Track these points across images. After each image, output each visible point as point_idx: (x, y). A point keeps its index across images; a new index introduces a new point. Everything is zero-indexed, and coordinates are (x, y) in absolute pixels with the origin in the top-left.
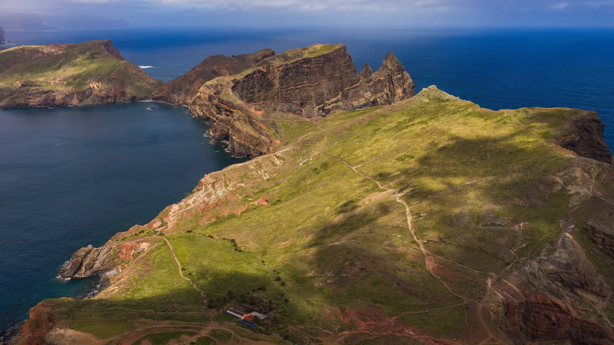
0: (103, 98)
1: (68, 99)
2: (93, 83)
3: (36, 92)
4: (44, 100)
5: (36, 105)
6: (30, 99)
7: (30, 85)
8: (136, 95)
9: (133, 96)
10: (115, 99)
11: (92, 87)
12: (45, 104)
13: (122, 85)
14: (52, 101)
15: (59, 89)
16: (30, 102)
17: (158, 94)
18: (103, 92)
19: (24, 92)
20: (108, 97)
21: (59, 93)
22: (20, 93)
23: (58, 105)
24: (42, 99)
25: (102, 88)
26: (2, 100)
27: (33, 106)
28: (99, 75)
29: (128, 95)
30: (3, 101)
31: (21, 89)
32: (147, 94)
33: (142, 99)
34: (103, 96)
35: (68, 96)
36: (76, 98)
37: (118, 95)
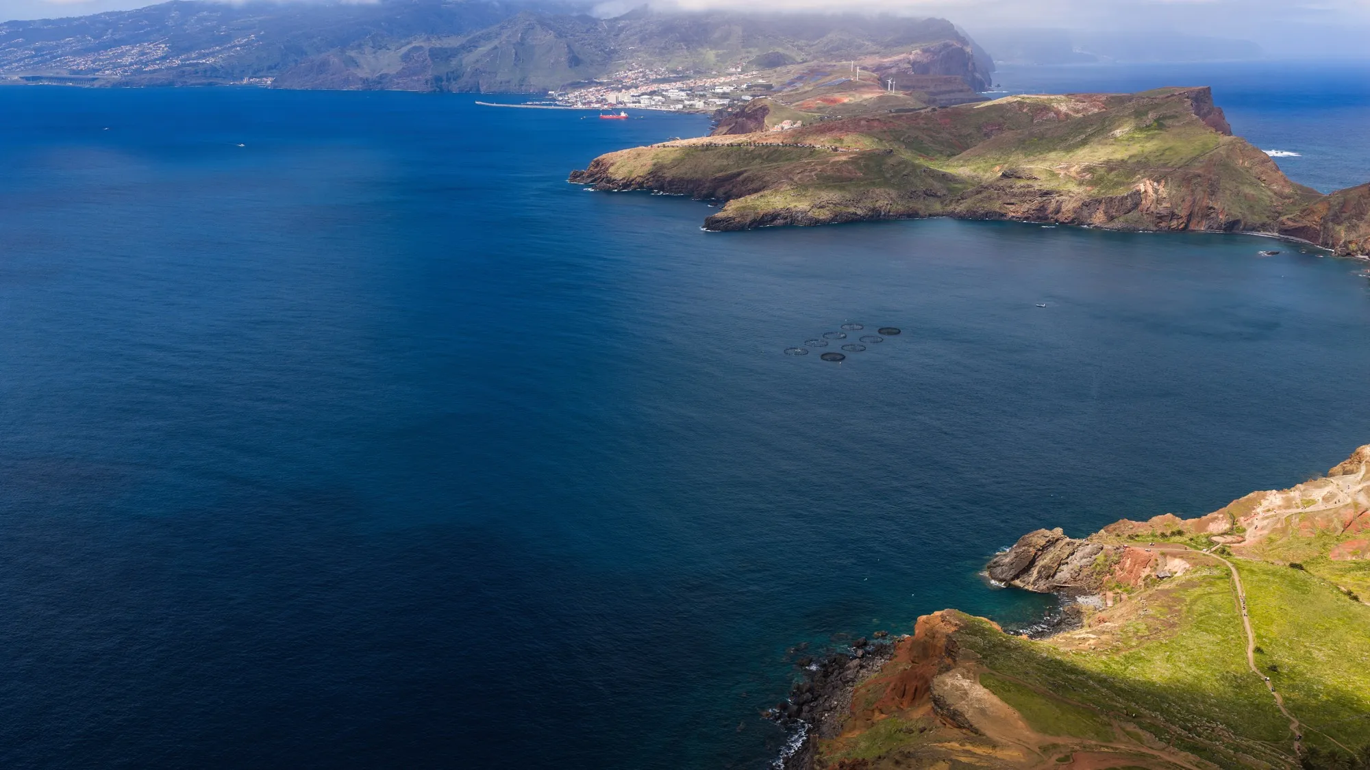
0: (1161, 218)
1: (1085, 213)
2: (1148, 182)
3: (1026, 190)
4: (1037, 210)
5: (1020, 218)
6: (1012, 204)
7: (1018, 175)
8: (1240, 217)
9: (1231, 219)
10: (1189, 221)
11: (1143, 190)
12: (1039, 218)
13: (1212, 192)
14: (1053, 212)
15: (1072, 190)
16: (1011, 210)
17: (1295, 221)
18: (1165, 205)
19: (1004, 190)
20: (1173, 215)
21: (1070, 196)
22: (996, 190)
23: (1063, 223)
24: (1034, 208)
25: (1164, 196)
26: (962, 201)
27: (1014, 219)
28: (1165, 165)
29: (1220, 217)
30: (961, 204)
31: (998, 183)
32: (1268, 217)
33: (1254, 229)
34: (1162, 212)
35: (1087, 206)
36: (1102, 212)
37: (1197, 214)
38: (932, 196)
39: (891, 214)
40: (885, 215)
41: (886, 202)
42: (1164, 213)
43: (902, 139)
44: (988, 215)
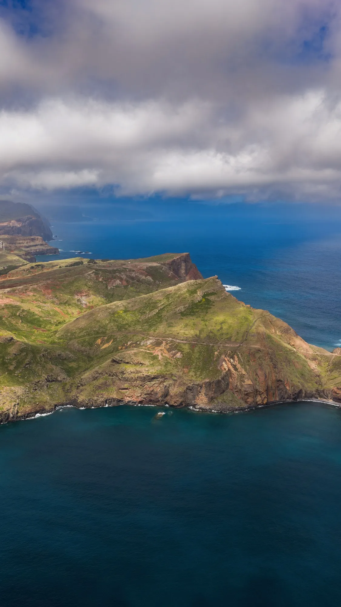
0: (247, 394)
1: (190, 396)
2: (226, 359)
3: (136, 375)
4: (148, 394)
5: (135, 403)
6: (127, 389)
7: (127, 361)
8: (301, 386)
9: (295, 389)
10: (268, 395)
11: (227, 369)
12: (151, 401)
13: (274, 365)
14: (162, 397)
16: (127, 395)
18: (246, 381)
19: (117, 376)
20: (257, 392)
21: (174, 380)
22: (110, 375)
23: (174, 407)
24: (145, 392)
25: (243, 372)
26: (81, 388)
27: (130, 403)
28: (229, 340)
29: (288, 388)
31: (111, 369)
32: (317, 383)
33: (313, 396)
34: (247, 390)
35: (191, 390)
36: (204, 395)
37: (271, 387)
38: (54, 381)
39: (19, 414)
40: (13, 417)
41: (13, 404)
42: (250, 390)
43: (18, 314)
44: (108, 402)
